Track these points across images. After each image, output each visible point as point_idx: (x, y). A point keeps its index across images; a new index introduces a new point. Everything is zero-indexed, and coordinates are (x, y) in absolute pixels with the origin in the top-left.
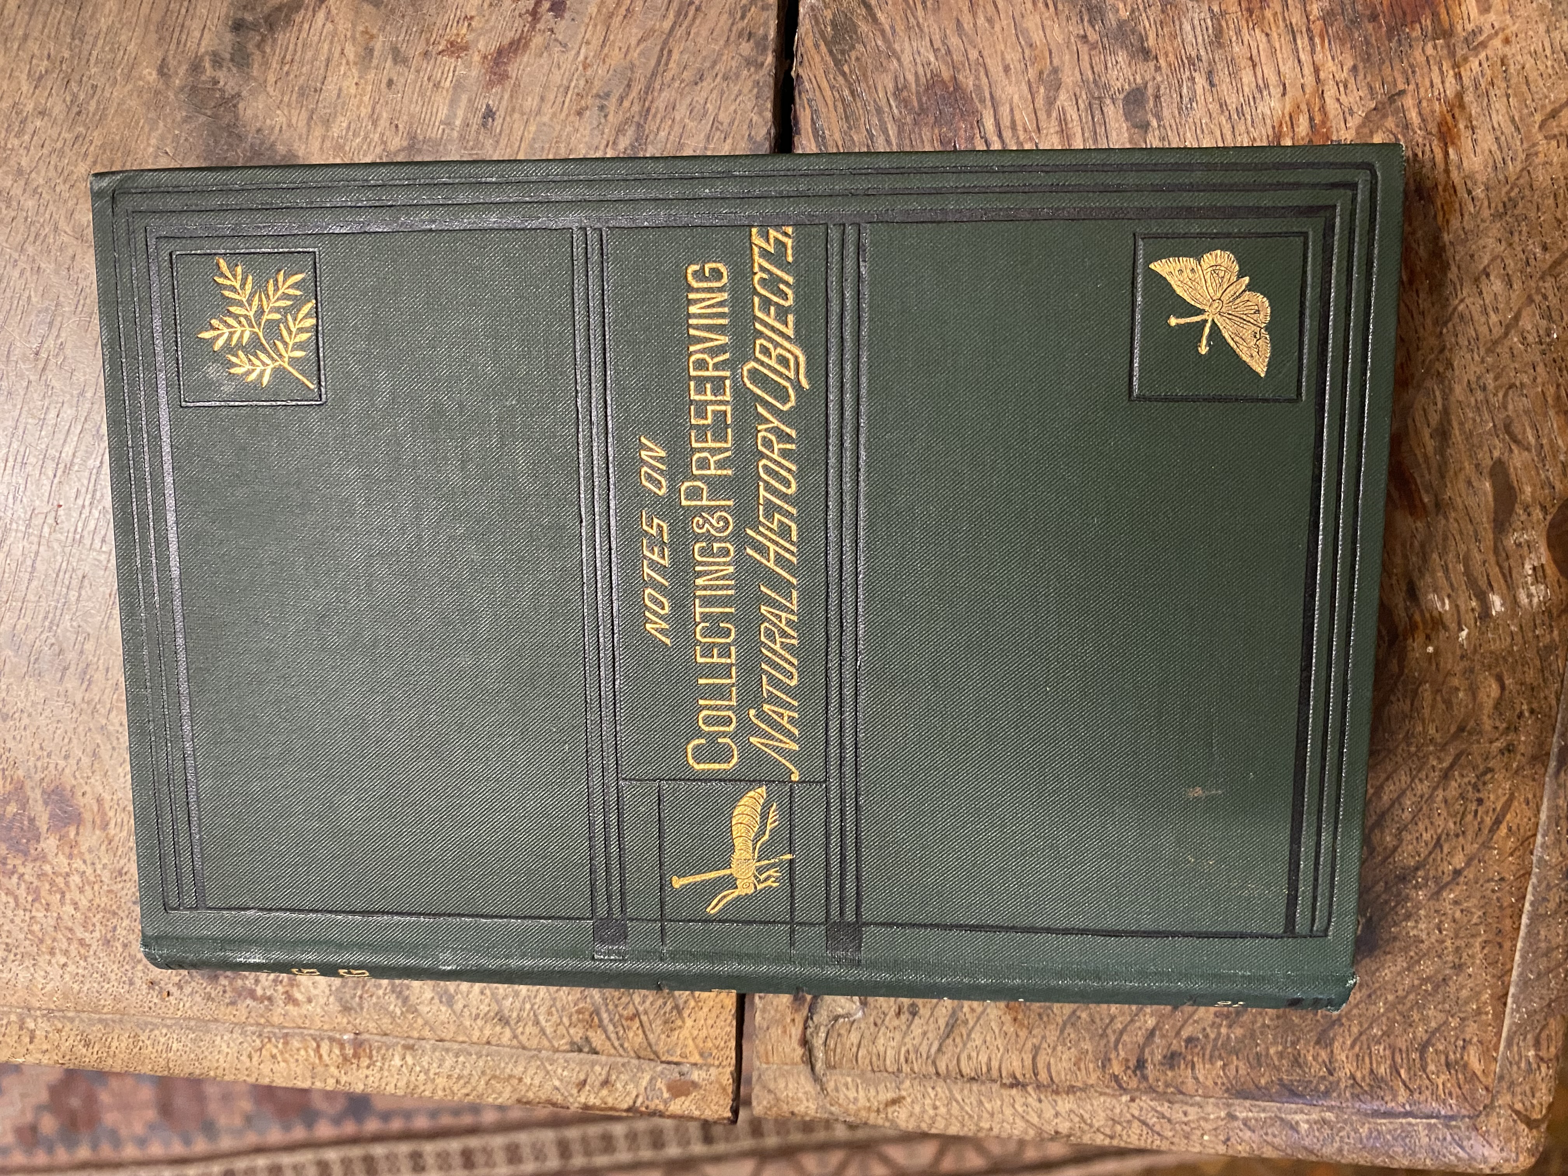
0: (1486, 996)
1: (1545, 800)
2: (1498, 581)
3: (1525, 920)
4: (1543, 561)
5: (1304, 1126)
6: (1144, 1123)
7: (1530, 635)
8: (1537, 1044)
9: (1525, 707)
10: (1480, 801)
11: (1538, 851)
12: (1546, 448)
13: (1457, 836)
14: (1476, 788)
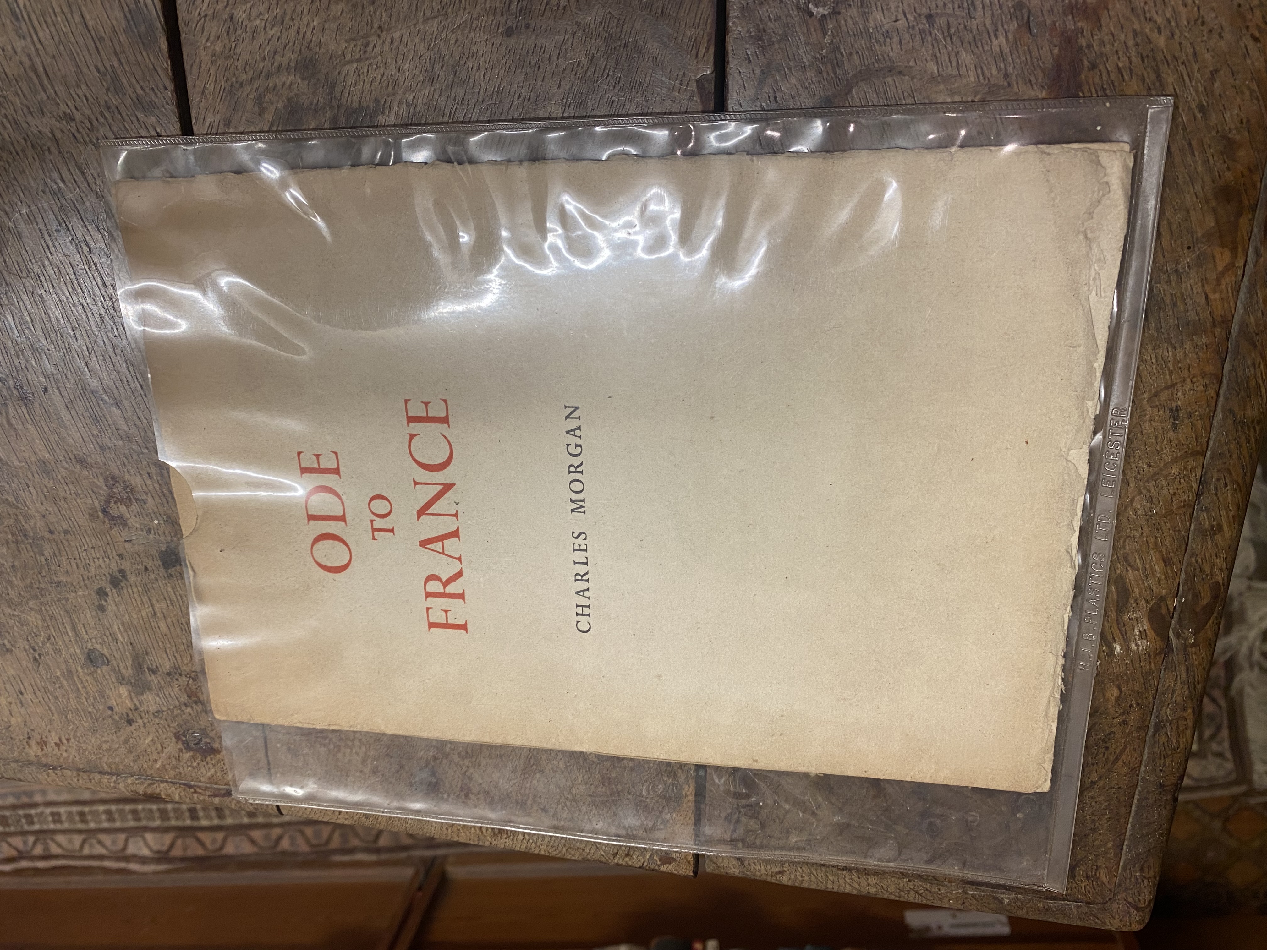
0: (1110, 845)
1: (1146, 750)
2: (1118, 637)
3: (1133, 808)
4: (1146, 628)
5: (1006, 901)
6: (917, 892)
7: (1137, 665)
8: (1142, 870)
9: (1134, 702)
10: (1107, 748)
11: (1142, 774)
12: (1148, 570)
13: (1093, 764)
14: (1104, 741)
